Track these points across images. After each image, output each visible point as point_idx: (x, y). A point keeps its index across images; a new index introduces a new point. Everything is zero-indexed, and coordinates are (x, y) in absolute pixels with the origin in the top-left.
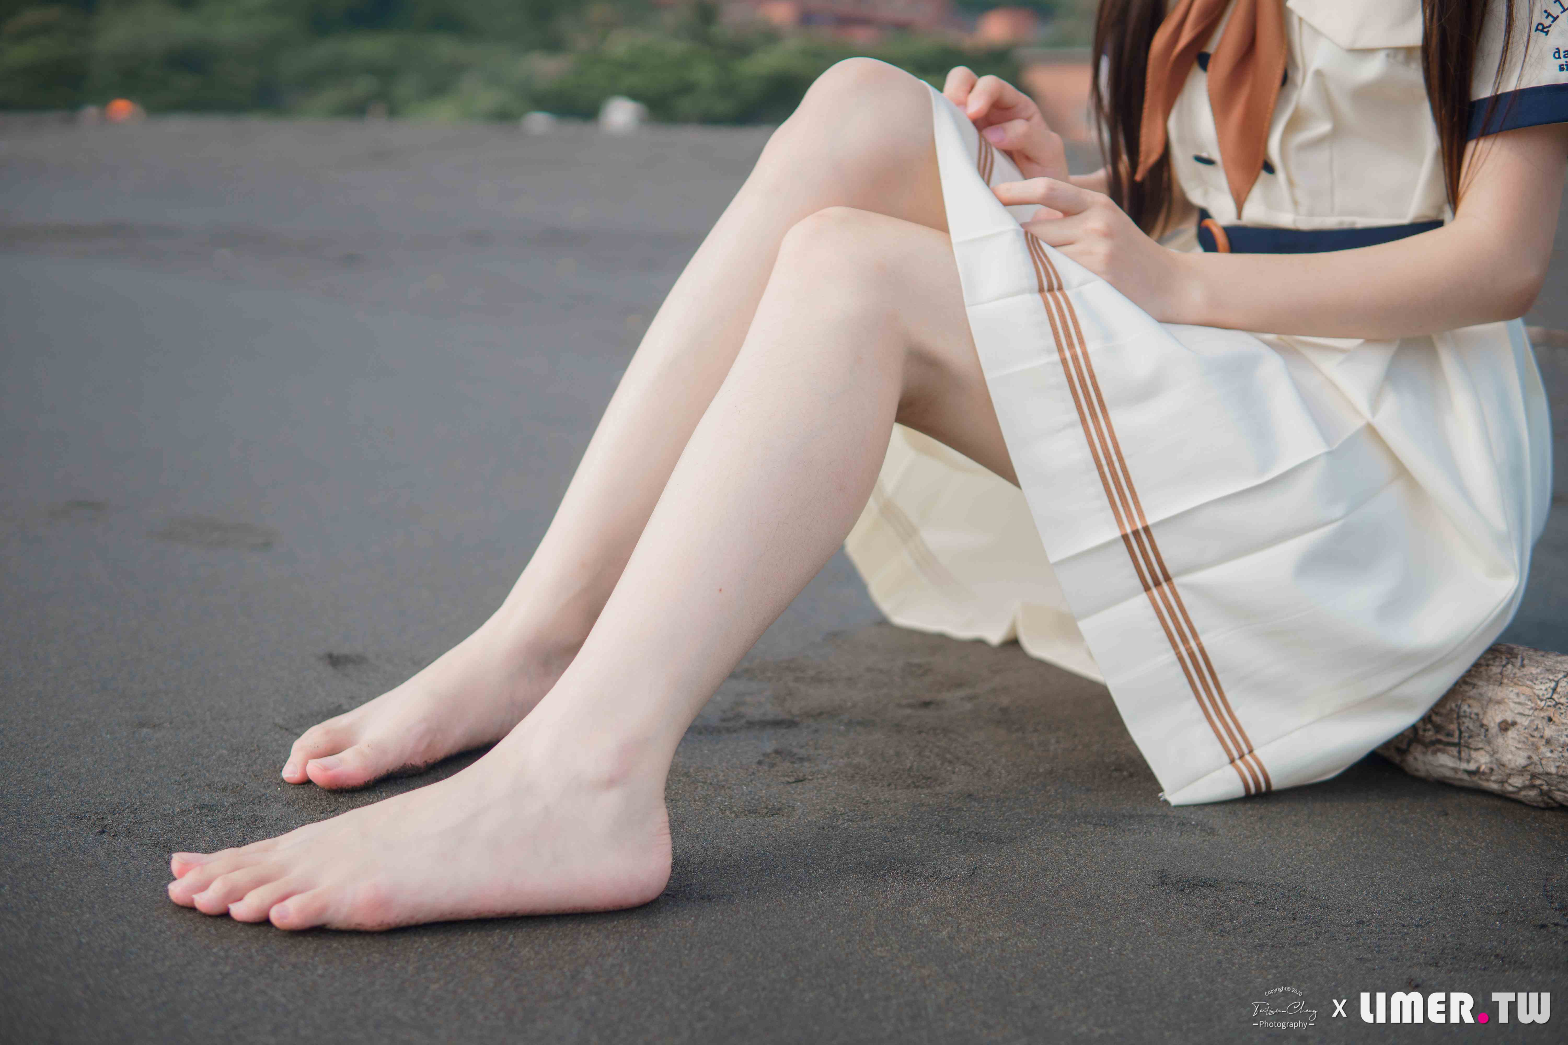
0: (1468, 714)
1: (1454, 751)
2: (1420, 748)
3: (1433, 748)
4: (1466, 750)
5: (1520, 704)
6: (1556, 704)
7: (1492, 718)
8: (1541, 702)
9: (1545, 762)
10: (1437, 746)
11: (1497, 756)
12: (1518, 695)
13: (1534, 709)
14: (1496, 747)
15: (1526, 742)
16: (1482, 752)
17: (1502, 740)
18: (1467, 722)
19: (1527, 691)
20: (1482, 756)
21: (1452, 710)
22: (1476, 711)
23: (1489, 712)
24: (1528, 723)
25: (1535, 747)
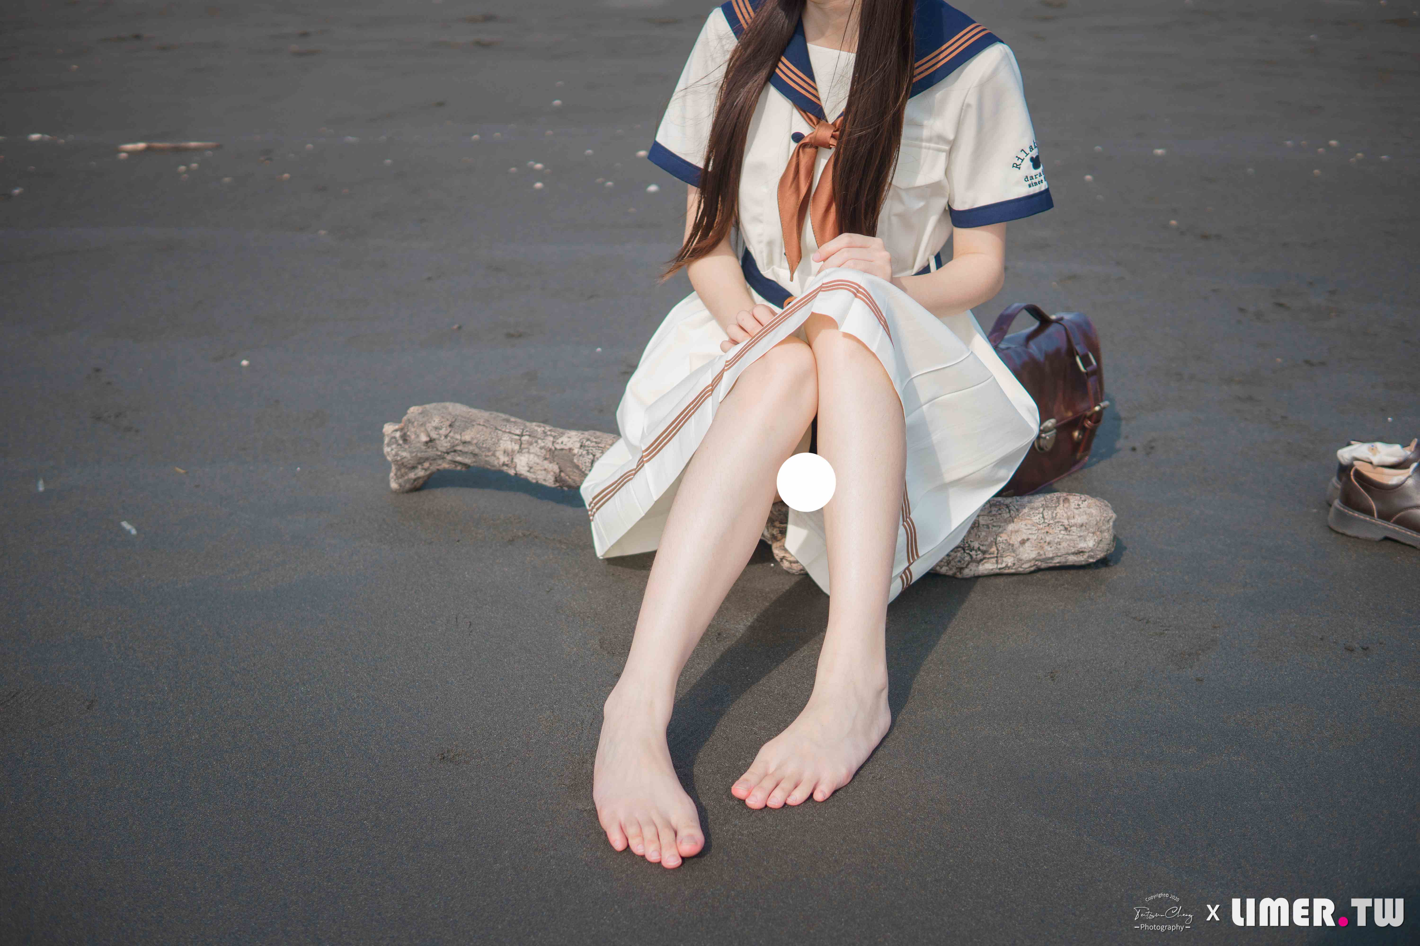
0: (1001, 541)
1: (994, 560)
2: (974, 564)
3: (983, 562)
4: (1001, 559)
5: (1029, 529)
6: (1049, 524)
7: (1016, 540)
8: (1039, 526)
9: (1046, 553)
10: (984, 561)
11: (1018, 557)
12: (1026, 525)
13: (1036, 530)
14: (1018, 553)
15: (1036, 547)
16: (1009, 557)
17: (1021, 549)
18: (1002, 545)
19: (1030, 522)
20: (1010, 559)
21: (992, 541)
22: (1005, 538)
23: (1013, 537)
24: (1035, 537)
25: (1042, 548)
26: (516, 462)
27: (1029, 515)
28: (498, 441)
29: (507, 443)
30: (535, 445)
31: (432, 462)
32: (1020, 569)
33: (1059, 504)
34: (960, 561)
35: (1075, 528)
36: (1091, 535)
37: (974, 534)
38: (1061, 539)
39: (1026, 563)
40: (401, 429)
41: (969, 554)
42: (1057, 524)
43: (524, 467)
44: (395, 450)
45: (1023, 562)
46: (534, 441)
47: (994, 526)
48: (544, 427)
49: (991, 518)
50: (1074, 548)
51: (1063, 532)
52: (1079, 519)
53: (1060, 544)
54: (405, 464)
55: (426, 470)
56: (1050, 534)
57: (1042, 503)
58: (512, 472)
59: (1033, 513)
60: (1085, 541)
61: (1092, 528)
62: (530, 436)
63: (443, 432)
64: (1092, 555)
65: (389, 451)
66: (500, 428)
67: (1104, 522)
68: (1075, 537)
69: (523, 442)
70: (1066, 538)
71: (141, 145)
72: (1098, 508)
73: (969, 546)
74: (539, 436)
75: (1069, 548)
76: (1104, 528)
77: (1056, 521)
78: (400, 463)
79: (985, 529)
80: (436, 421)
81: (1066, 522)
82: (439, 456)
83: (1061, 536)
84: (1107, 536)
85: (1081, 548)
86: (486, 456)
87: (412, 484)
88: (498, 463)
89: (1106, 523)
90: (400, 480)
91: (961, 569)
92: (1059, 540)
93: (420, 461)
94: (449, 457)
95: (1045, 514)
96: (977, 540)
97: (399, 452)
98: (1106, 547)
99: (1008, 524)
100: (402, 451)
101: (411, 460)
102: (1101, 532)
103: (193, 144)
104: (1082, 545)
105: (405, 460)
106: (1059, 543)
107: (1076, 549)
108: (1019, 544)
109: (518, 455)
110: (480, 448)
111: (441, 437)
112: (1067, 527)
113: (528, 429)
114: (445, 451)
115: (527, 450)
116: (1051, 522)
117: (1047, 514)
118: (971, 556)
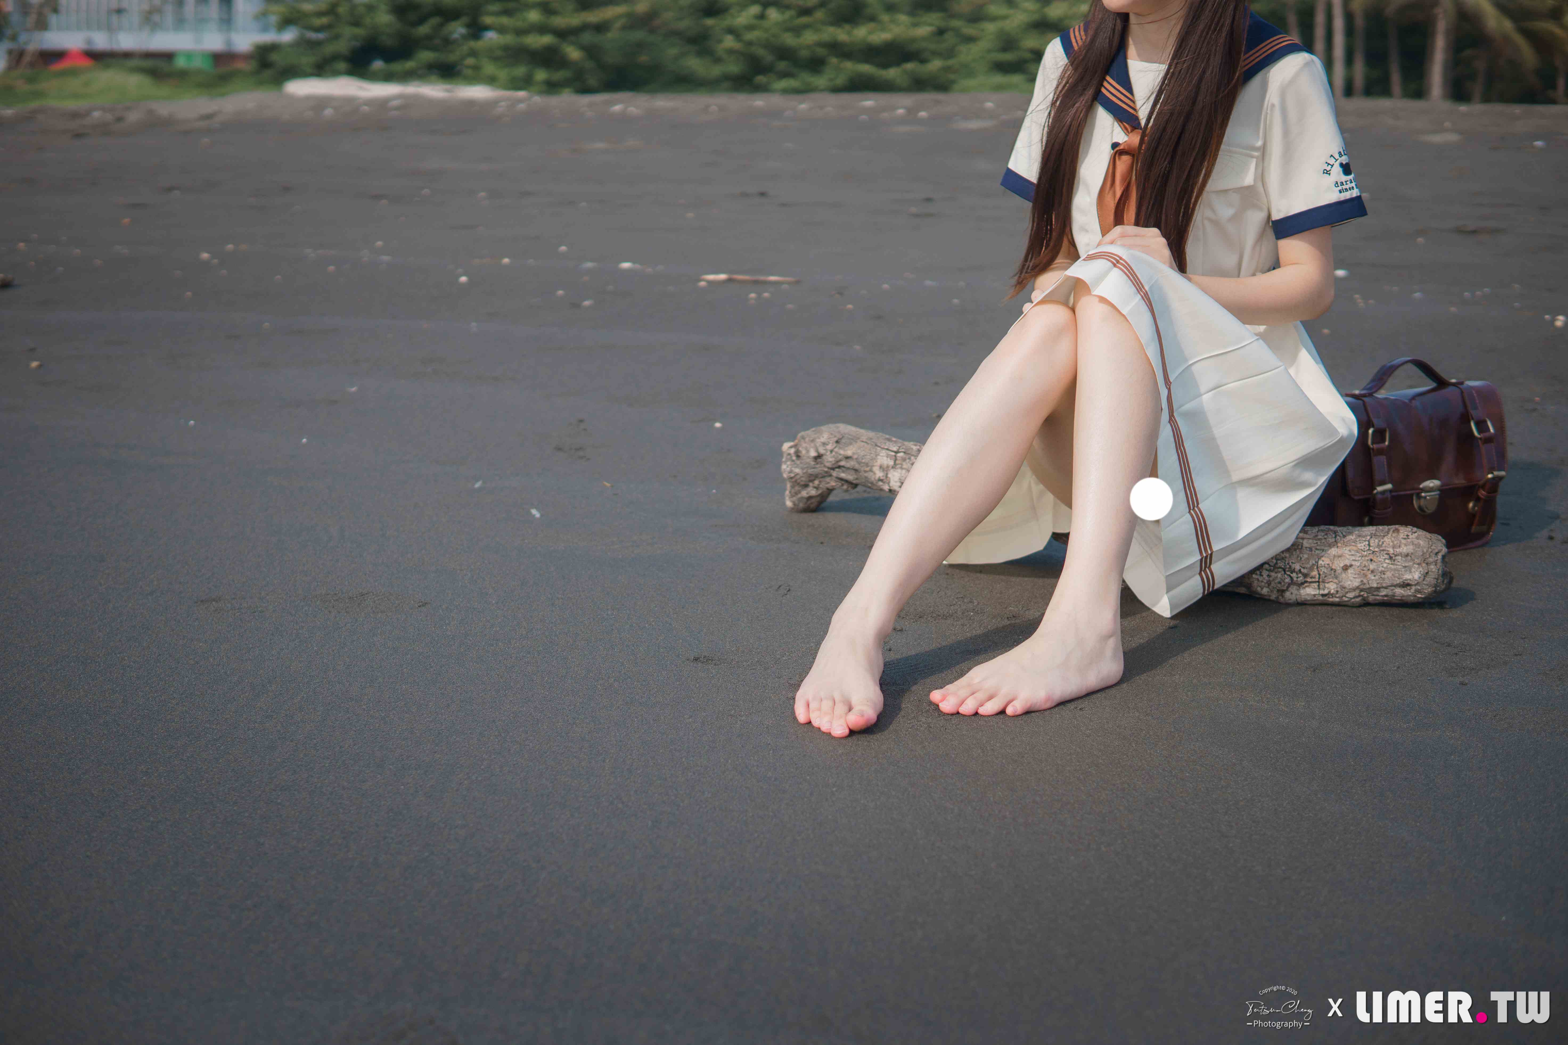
0: (1323, 565)
1: (1316, 585)
2: (1295, 587)
3: (1304, 587)
4: (1323, 584)
5: (1352, 555)
6: (1374, 552)
7: (1338, 565)
8: (1363, 553)
9: (1370, 582)
10: (1306, 584)
11: (1340, 584)
12: (1350, 551)
13: (1360, 556)
14: (1341, 579)
15: (1358, 574)
16: (1332, 583)
17: (1344, 575)
18: (1323, 569)
19: (1355, 548)
20: (1332, 585)
21: (1313, 564)
22: (1327, 563)
23: (1336, 562)
24: (1359, 564)
25: (1366, 576)
26: (889, 478)
27: (1355, 542)
28: (876, 456)
29: (884, 459)
30: (908, 461)
31: (821, 479)
32: (1345, 599)
33: (1388, 533)
34: (1280, 583)
35: (1400, 558)
36: (1416, 566)
37: (1295, 556)
38: (1385, 568)
39: (1350, 592)
40: (795, 446)
41: (1290, 575)
42: (1382, 553)
43: (896, 482)
44: (790, 467)
45: (1347, 591)
46: (907, 457)
47: (1316, 549)
48: (919, 446)
49: (1315, 542)
50: (1399, 578)
51: (1387, 561)
52: (1405, 548)
53: (1384, 574)
54: (798, 481)
55: (817, 488)
56: (1374, 561)
57: (1372, 532)
58: (886, 488)
59: (1359, 540)
60: (1411, 572)
61: (1418, 559)
62: (904, 453)
63: (829, 447)
64: (1419, 589)
65: (785, 468)
66: (879, 445)
67: (1431, 554)
68: (1400, 567)
69: (898, 458)
70: (1390, 568)
71: (722, 277)
72: (1427, 540)
73: (1290, 566)
74: (913, 453)
75: (1394, 579)
76: (1431, 560)
77: (1381, 549)
78: (793, 480)
79: (1308, 552)
80: (824, 438)
81: (1391, 551)
82: (826, 472)
83: (1385, 565)
84: (1434, 570)
85: (1406, 580)
86: (866, 472)
87: (806, 503)
88: (874, 478)
89: (1434, 555)
90: (794, 499)
91: (1282, 592)
92: (1383, 569)
93: (812, 478)
94: (836, 473)
95: (1372, 541)
96: (1298, 562)
97: (793, 469)
98: (1434, 582)
99: (1331, 548)
100: (796, 467)
101: (803, 477)
102: (1427, 564)
103: (773, 278)
104: (1407, 576)
105: (798, 477)
106: (1383, 572)
107: (1401, 580)
108: (1341, 569)
109: (892, 471)
110: (859, 463)
111: (827, 452)
112: (1392, 556)
113: (904, 447)
114: (830, 466)
115: (900, 466)
116: (1376, 549)
117: (1373, 542)
118: (1291, 578)
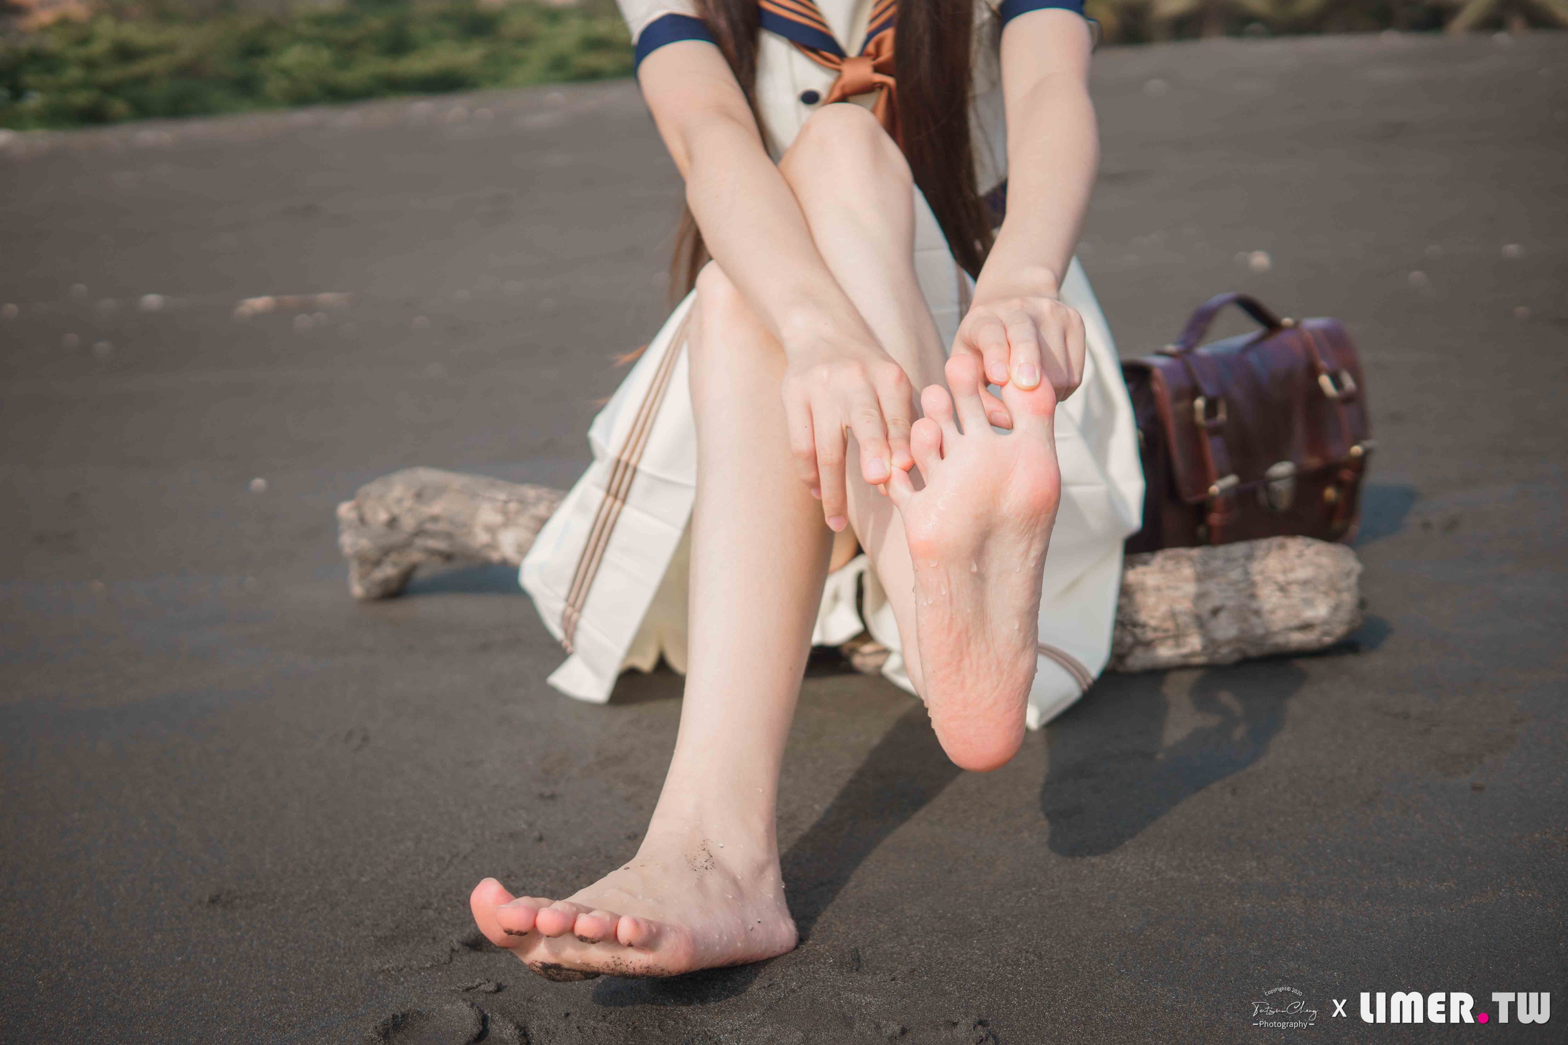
0: (1181, 611)
1: (1171, 642)
2: (1141, 648)
3: (1154, 646)
4: (1183, 639)
5: (1223, 591)
6: (1254, 583)
7: (1204, 607)
8: (1239, 585)
9: (1252, 631)
10: (1157, 642)
11: (1209, 638)
12: (1218, 584)
13: (1235, 591)
14: (1208, 629)
15: (1235, 619)
16: (1195, 636)
17: (1215, 623)
18: (1181, 617)
19: (1225, 580)
20: (1196, 639)
21: (1166, 611)
22: (1187, 606)
23: (1199, 604)
24: (1234, 604)
25: (1245, 620)
26: (499, 543)
27: (1224, 570)
28: (477, 510)
29: (488, 515)
30: (523, 513)
31: (400, 552)
32: (1217, 657)
33: (1270, 551)
35: (1295, 587)
36: (1322, 597)
38: (1274, 605)
39: (1224, 646)
40: (356, 507)
41: (1131, 632)
42: (1267, 582)
43: (509, 546)
44: (353, 538)
45: (1221, 645)
46: (522, 508)
47: (1169, 587)
49: (1164, 576)
50: (1296, 618)
51: (1278, 594)
52: (1301, 572)
53: (1275, 614)
54: (367, 557)
55: (395, 564)
56: (1257, 597)
58: (495, 556)
59: (1229, 566)
60: (1313, 607)
61: (1324, 586)
62: (518, 502)
63: (408, 505)
64: (1327, 632)
65: (348, 541)
66: (480, 494)
67: (1340, 576)
68: (1298, 601)
69: (510, 511)
70: (1284, 604)
72: (1331, 555)
73: (1131, 619)
75: (1289, 619)
76: (1341, 585)
77: (1266, 576)
78: (360, 557)
79: (1155, 593)
80: (397, 491)
81: (1281, 578)
82: (406, 541)
83: (1274, 600)
84: (1348, 598)
85: (1307, 620)
86: (463, 536)
87: (381, 588)
88: (478, 545)
89: (1344, 577)
90: (364, 583)
91: (1121, 657)
92: (1272, 607)
93: (386, 552)
94: (419, 542)
95: (1249, 567)
96: (1142, 610)
97: (358, 540)
98: (1347, 619)
100: (362, 538)
101: (373, 551)
102: (1337, 592)
104: (1309, 614)
105: (366, 551)
107: (1300, 620)
109: (503, 531)
110: (452, 524)
111: (404, 512)
112: (1284, 585)
113: (516, 494)
114: (411, 533)
115: (513, 522)
116: (1258, 578)
118: (1134, 635)
